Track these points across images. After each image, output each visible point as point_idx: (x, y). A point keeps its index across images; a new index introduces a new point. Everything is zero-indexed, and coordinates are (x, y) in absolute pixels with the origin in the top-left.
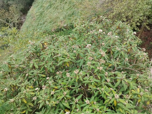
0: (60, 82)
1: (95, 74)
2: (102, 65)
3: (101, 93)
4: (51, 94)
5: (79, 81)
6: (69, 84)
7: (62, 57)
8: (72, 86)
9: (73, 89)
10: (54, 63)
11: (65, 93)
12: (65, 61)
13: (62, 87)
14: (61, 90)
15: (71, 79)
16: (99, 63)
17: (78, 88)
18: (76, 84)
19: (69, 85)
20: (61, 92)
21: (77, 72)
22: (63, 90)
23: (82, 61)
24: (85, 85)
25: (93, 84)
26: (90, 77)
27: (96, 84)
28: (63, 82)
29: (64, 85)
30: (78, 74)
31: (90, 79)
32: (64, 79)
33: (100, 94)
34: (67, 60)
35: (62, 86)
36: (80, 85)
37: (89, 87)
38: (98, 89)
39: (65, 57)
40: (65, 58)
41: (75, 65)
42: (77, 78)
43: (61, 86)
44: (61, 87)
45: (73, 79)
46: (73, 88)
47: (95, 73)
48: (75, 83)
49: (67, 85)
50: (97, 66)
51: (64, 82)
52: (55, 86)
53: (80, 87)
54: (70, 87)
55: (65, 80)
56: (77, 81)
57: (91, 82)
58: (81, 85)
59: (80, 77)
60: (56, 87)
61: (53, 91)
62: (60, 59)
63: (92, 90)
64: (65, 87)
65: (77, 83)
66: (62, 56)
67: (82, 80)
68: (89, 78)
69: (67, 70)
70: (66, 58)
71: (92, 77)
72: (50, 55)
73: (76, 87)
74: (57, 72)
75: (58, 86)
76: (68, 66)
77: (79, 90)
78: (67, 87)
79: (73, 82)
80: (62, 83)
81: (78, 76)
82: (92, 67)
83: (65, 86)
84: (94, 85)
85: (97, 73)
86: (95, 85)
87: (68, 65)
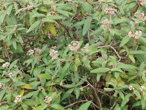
0: (36, 73)
1: (123, 51)
2: (140, 28)
3: (139, 97)
4: (16, 101)
5: (82, 70)
6: (59, 78)
7: (39, 11)
8: (65, 83)
9: (67, 90)
10: (20, 29)
11: (50, 98)
12: (44, 20)
13: (42, 85)
14: (40, 92)
15: (63, 64)
16: (131, 22)
17: (79, 87)
18: (76, 78)
19: (57, 81)
20: (41, 96)
21: (75, 46)
22: (44, 91)
23: (87, 23)
24: (98, 79)
25: (117, 75)
26: (109, 59)
27: (126, 76)
28: (44, 72)
29: (47, 81)
30: (80, 52)
31: (110, 64)
32: (45, 66)
33: (136, 101)
34: (49, 18)
35: (43, 82)
36: (85, 79)
37: (108, 83)
38: (131, 87)
39: (45, 10)
40: (45, 13)
41: (72, 35)
42: (78, 61)
43: (39, 83)
44: (40, 85)
45: (67, 65)
46: (67, 86)
47: (122, 48)
48: (72, 74)
49: (54, 79)
50: (127, 30)
51: (46, 72)
52: (23, 84)
53: (85, 84)
54: (61, 84)
55: (48, 70)
56: (76, 69)
57: (112, 70)
58: (88, 79)
59: (85, 59)
60: (27, 86)
61: (20, 96)
62: (34, 16)
63: (116, 92)
64: (49, 84)
65: (77, 75)
66: (37, 9)
67: (89, 67)
68: (106, 62)
69: (54, 45)
70: (49, 14)
71: (114, 58)
72: (10, 8)
73: (74, 83)
74: (29, 51)
75: (32, 84)
76: (55, 34)
77: (82, 90)
78: (53, 84)
79: (67, 71)
80: (41, 76)
81: (79, 57)
82: (114, 32)
83: (49, 82)
84: (120, 79)
85: (126, 47)
86: (123, 79)
87: (53, 31)
